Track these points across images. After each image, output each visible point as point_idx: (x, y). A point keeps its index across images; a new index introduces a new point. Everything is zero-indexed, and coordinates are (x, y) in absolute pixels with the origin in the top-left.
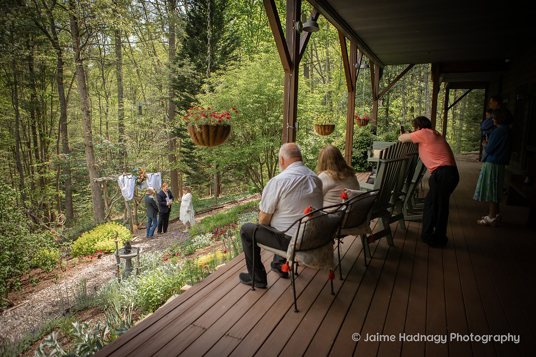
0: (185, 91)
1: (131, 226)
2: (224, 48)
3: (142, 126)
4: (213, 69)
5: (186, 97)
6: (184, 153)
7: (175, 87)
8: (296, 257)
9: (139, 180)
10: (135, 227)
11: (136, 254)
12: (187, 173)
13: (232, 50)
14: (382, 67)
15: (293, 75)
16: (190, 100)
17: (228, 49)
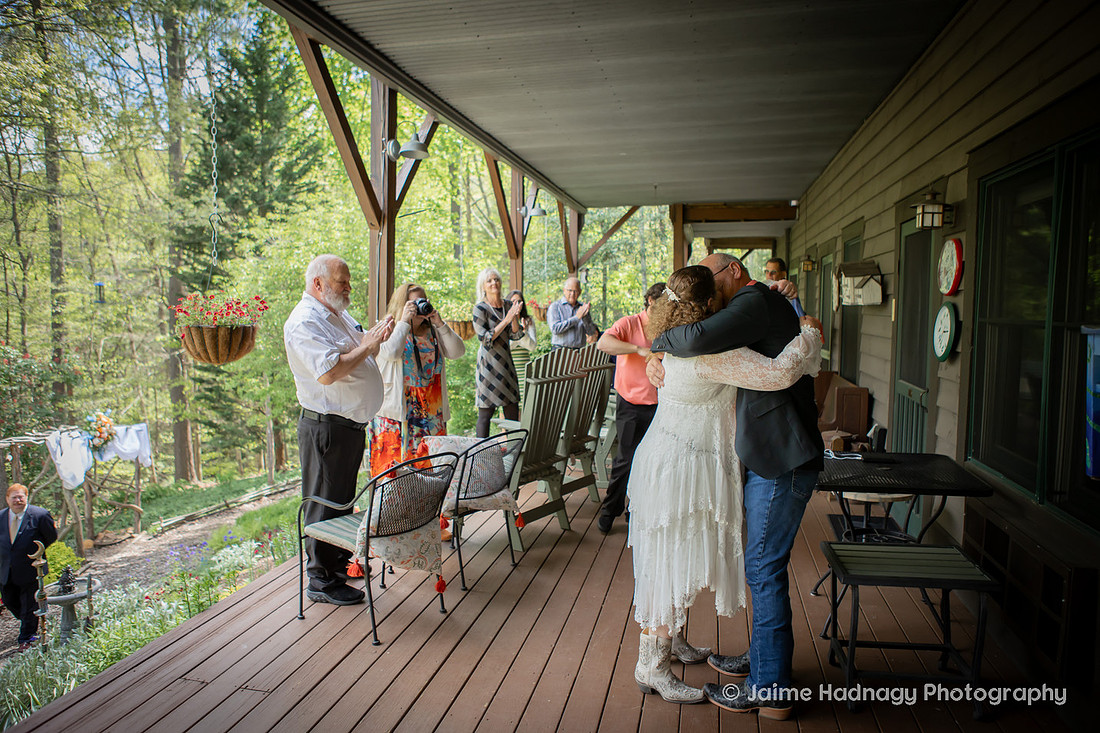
0: (203, 253)
1: (79, 541)
2: (290, 166)
3: (106, 326)
4: (265, 209)
5: (204, 264)
6: (202, 381)
7: (181, 244)
8: (370, 549)
9: (97, 441)
10: (87, 543)
11: (85, 592)
12: (210, 424)
13: (304, 171)
14: (582, 210)
15: (384, 234)
16: (215, 271)
17: (296, 170)
